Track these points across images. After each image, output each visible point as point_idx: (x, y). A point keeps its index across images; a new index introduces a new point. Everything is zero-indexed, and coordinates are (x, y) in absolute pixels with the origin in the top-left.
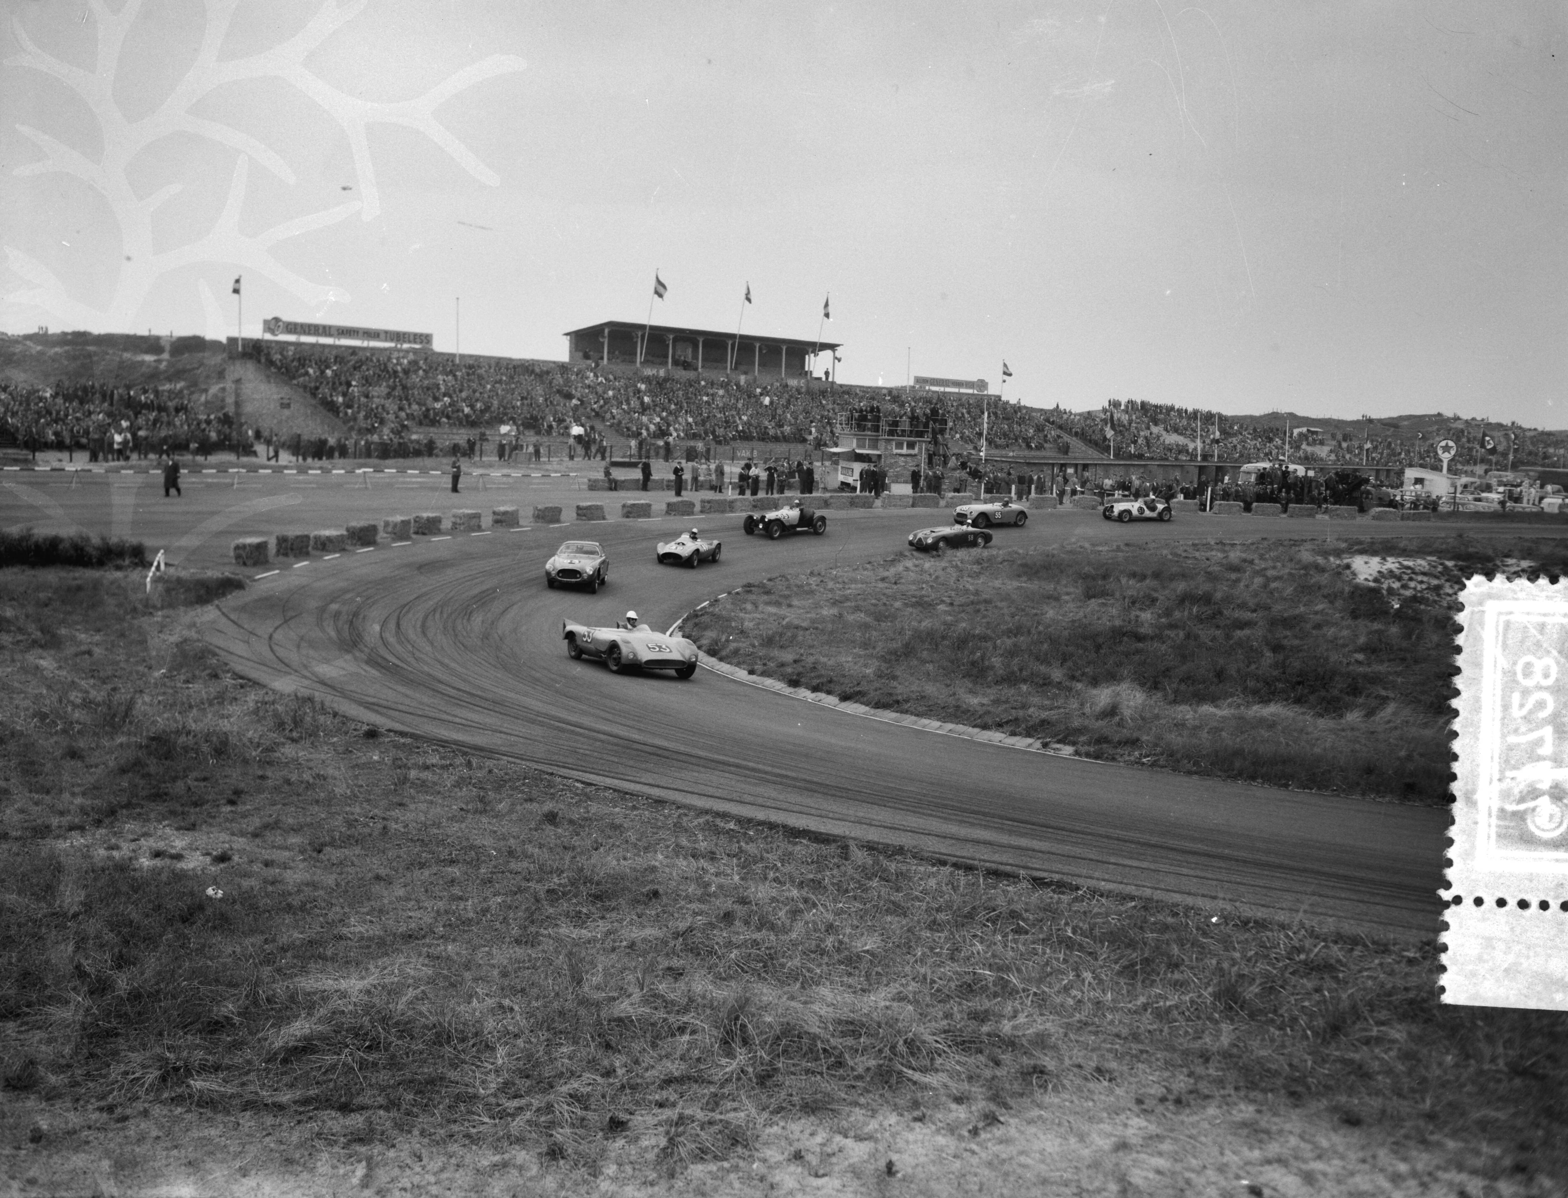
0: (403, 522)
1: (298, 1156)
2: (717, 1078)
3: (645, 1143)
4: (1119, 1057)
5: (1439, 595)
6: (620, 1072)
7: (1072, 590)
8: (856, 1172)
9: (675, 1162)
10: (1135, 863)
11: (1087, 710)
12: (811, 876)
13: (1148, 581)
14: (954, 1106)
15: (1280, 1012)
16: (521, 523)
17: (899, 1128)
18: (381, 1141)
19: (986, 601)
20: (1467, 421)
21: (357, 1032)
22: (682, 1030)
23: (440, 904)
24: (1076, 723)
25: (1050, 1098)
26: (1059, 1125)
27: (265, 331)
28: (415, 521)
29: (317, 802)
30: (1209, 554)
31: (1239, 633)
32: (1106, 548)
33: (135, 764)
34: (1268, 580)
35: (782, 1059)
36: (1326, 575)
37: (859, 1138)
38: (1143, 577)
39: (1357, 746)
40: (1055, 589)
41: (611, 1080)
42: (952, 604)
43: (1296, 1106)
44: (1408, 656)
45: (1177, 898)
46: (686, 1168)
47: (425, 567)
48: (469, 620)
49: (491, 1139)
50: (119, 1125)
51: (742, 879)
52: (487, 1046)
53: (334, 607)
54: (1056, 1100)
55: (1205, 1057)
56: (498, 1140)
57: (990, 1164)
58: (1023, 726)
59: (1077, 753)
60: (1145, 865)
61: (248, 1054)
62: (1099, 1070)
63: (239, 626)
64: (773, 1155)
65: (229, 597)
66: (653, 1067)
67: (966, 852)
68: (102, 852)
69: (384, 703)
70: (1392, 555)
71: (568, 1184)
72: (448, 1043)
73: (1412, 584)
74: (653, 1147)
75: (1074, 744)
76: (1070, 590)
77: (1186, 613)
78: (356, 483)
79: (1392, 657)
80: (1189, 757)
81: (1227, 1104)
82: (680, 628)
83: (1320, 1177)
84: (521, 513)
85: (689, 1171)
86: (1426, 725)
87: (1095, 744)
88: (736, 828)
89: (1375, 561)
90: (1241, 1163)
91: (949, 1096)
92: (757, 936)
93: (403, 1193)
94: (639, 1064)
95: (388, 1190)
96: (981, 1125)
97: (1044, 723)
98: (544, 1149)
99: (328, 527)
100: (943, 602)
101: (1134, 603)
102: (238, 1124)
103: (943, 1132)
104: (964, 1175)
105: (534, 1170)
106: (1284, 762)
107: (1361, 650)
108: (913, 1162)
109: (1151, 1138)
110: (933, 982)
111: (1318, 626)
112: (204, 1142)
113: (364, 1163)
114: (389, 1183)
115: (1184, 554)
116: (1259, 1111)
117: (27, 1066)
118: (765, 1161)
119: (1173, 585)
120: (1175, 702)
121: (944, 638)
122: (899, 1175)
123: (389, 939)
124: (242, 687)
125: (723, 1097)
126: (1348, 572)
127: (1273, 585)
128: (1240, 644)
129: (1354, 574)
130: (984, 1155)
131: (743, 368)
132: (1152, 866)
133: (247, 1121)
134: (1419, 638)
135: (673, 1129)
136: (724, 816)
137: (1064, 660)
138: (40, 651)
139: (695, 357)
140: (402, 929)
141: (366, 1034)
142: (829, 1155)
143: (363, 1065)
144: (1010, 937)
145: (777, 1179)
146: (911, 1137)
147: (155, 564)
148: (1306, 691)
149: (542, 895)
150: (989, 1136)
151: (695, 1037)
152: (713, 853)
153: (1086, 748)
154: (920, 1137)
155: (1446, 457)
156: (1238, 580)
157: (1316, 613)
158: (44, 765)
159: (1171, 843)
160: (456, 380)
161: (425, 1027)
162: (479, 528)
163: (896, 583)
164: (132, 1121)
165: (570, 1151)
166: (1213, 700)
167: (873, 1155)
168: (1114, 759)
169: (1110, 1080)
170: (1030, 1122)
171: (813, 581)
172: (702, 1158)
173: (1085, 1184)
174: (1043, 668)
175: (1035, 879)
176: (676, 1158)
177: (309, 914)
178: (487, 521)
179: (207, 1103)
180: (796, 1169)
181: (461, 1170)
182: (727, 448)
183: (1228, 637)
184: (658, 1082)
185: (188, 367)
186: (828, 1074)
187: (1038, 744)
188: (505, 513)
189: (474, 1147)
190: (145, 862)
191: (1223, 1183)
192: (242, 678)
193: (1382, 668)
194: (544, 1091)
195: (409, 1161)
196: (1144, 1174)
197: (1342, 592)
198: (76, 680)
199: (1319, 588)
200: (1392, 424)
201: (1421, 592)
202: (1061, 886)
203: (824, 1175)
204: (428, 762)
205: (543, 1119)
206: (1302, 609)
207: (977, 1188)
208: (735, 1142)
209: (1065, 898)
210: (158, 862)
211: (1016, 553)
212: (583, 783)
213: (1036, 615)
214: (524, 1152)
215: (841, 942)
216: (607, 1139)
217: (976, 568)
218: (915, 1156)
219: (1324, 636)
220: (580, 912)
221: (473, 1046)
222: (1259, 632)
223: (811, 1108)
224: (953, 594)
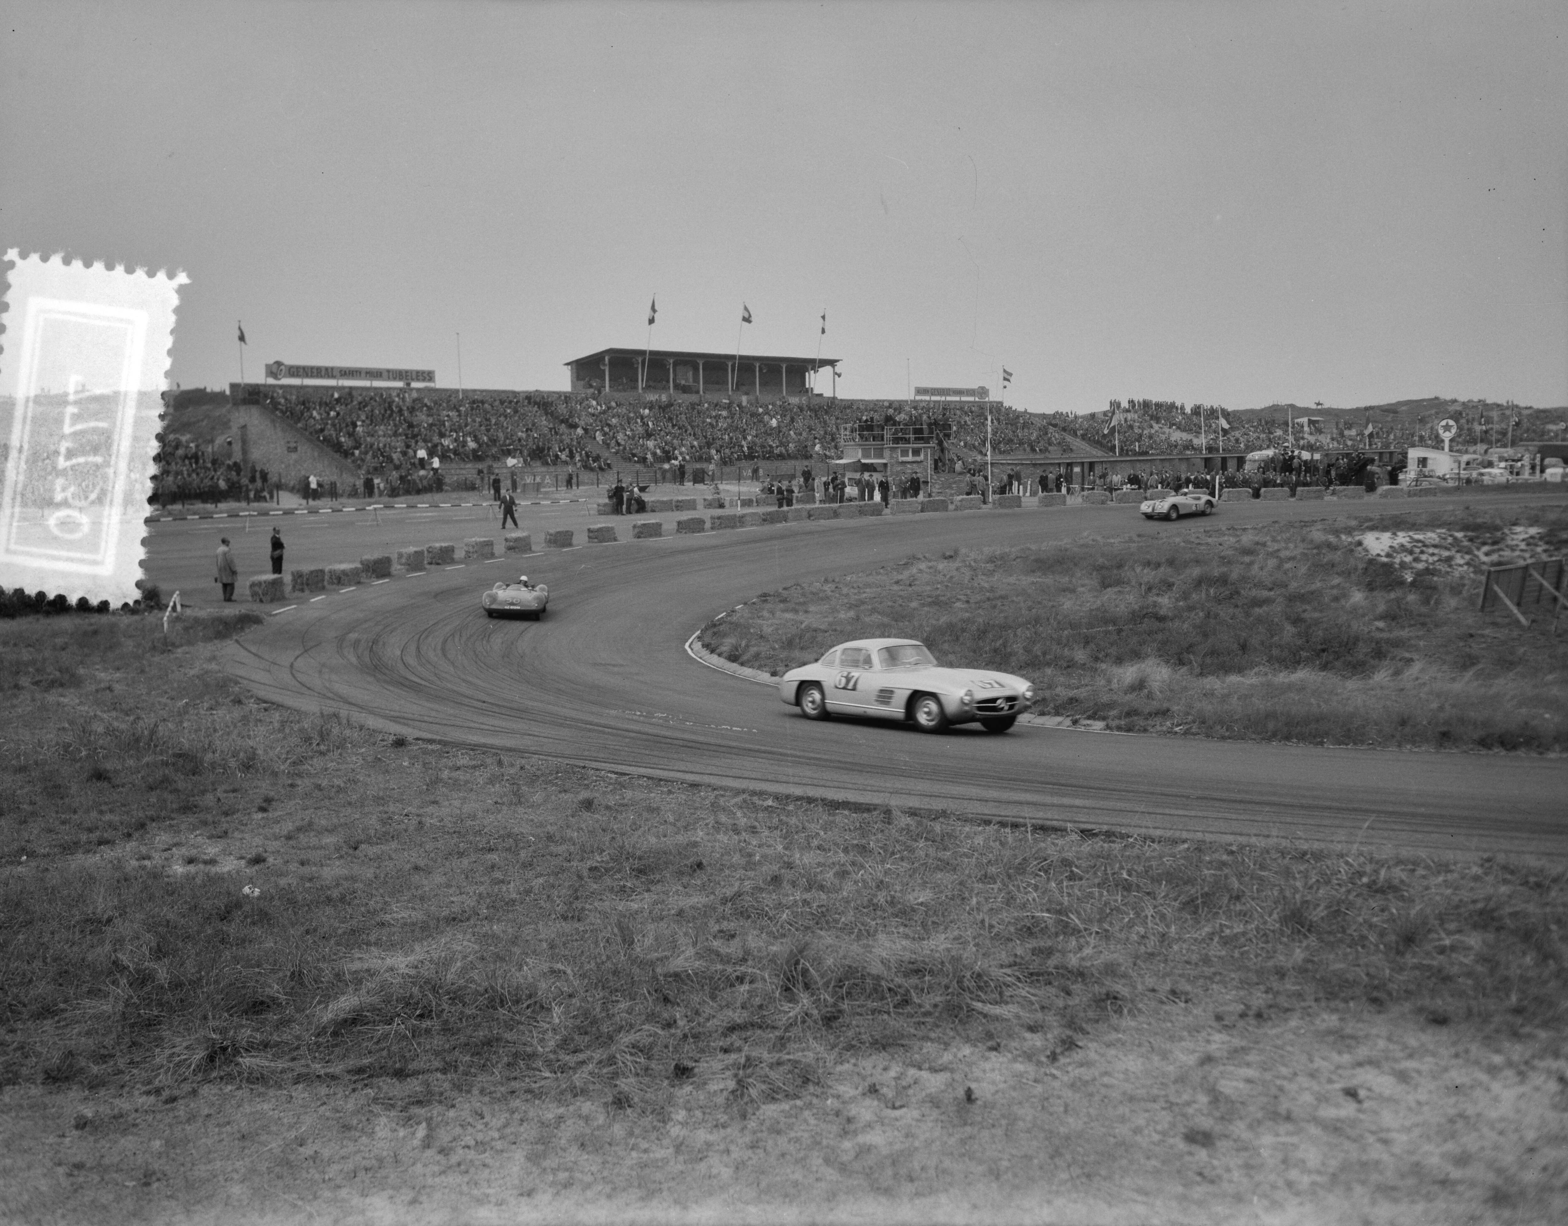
0: (416, 552)
1: (355, 1122)
2: (780, 1023)
3: (713, 1087)
4: (1191, 980)
5: (1450, 566)
6: (681, 1023)
7: (1087, 582)
8: (934, 1102)
9: (746, 1104)
10: (1181, 812)
11: (1115, 686)
12: (855, 842)
13: (1162, 569)
14: (1028, 1035)
15: (1349, 932)
16: (533, 548)
17: (974, 1058)
18: (440, 1102)
19: (1002, 597)
20: (1464, 403)
21: (407, 1002)
22: (741, 979)
23: (482, 889)
24: (1105, 698)
25: (1128, 1022)
26: (1140, 1045)
27: (267, 376)
28: (429, 552)
29: (350, 804)
30: (1221, 539)
31: (1257, 611)
32: (1119, 540)
33: (162, 782)
34: (1282, 561)
35: (846, 1002)
36: (1339, 553)
37: (934, 1070)
38: (1158, 565)
39: (1388, 703)
40: (1070, 582)
41: (673, 1031)
42: (968, 602)
43: (1379, 1012)
44: (1428, 620)
45: (1230, 838)
46: (758, 1108)
47: (440, 595)
48: (488, 641)
49: (553, 1092)
50: (168, 1106)
51: (785, 848)
52: (542, 1007)
53: (353, 636)
54: (1133, 1024)
55: (1281, 974)
56: (562, 1093)
57: (1072, 1086)
58: (1052, 705)
59: (1108, 727)
60: (1193, 813)
61: (297, 1029)
62: (1173, 992)
63: (259, 657)
64: (846, 1090)
65: (247, 631)
66: (714, 1017)
67: (1009, 813)
68: (134, 863)
69: (410, 716)
70: (1402, 530)
71: (637, 1131)
72: (503, 1006)
73: (1424, 557)
74: (722, 1090)
75: (1104, 719)
76: (1085, 583)
77: (1203, 595)
78: (367, 521)
79: (1412, 622)
80: (1221, 722)
81: (1309, 1015)
82: (699, 638)
83: (1414, 1075)
84: (533, 539)
85: (761, 1111)
86: (1453, 680)
87: (1125, 717)
88: (774, 805)
89: (1386, 536)
90: (1332, 1068)
91: (1022, 1026)
92: (807, 896)
93: (466, 1150)
94: (700, 1015)
95: (451, 1149)
96: (1058, 1050)
97: (1072, 700)
98: (610, 1099)
99: (341, 562)
100: (959, 600)
101: (1150, 589)
102: (291, 1097)
103: (1020, 1059)
104: (1047, 1099)
105: (601, 1119)
106: (1318, 721)
107: (1381, 618)
108: (993, 1089)
109: (1236, 1051)
110: (991, 926)
111: (1336, 599)
112: (258, 1116)
113: (424, 1124)
114: (451, 1142)
115: (1197, 541)
116: (1341, 1019)
117: (67, 1057)
118: (838, 1097)
119: (1188, 571)
120: (1201, 674)
121: (963, 630)
122: (979, 1102)
123: (432, 924)
124: (266, 710)
125: (789, 1039)
126: (1360, 548)
127: (1288, 566)
128: (1259, 620)
129: (1366, 550)
130: (1065, 1078)
131: (744, 388)
132: (1200, 814)
133: (300, 1093)
134: (1437, 602)
135: (741, 1072)
136: (761, 794)
137: (1087, 643)
138: (60, 690)
139: (696, 380)
140: (445, 913)
141: (418, 1003)
142: (904, 1088)
143: (415, 1033)
144: (1065, 884)
145: (853, 1113)
146: (988, 1066)
147: (171, 604)
148: (1331, 658)
149: (585, 873)
150: (1068, 1060)
151: (754, 986)
152: (754, 827)
153: (1116, 722)
154: (998, 1066)
155: (1447, 436)
156: (1252, 563)
157: (1333, 587)
158: (70, 788)
159: (1216, 795)
160: (459, 415)
161: (477, 993)
162: (492, 555)
163: (910, 585)
164: (181, 1102)
165: (636, 1099)
166: (1240, 670)
167: (951, 1084)
168: (1145, 730)
169: (1186, 1002)
170: (1109, 1045)
171: (828, 588)
172: (773, 1098)
173: (1172, 1099)
174: (1066, 652)
175: (1082, 831)
176: (746, 1099)
177: (349, 904)
178: (499, 548)
179: (258, 1079)
180: (871, 1103)
181: (525, 1124)
182: (733, 468)
183: (1248, 615)
184: (720, 1030)
185: (193, 420)
186: (895, 1013)
187: (1068, 722)
188: (517, 540)
189: (537, 1102)
190: (179, 869)
191: (1316, 1088)
192: (265, 702)
193: (1404, 633)
194: (604, 1045)
195: (470, 1120)
196: (1235, 1083)
197: (1356, 569)
198: (99, 713)
199: (1333, 566)
200: (1391, 410)
201: (1433, 564)
202: (1109, 835)
203: (901, 1107)
204: (459, 764)
205: (605, 1071)
206: (1319, 584)
207: (1062, 1109)
208: (806, 1081)
209: (1117, 846)
210: (192, 868)
211: (1029, 549)
212: (616, 773)
213: (1053, 606)
214: (589, 1103)
215: (893, 897)
216: (673, 1086)
217: (990, 566)
218: (993, 1083)
219: (1343, 607)
220: (624, 886)
221: (528, 1007)
222: (1278, 608)
223: (882, 1045)
224: (969, 592)
